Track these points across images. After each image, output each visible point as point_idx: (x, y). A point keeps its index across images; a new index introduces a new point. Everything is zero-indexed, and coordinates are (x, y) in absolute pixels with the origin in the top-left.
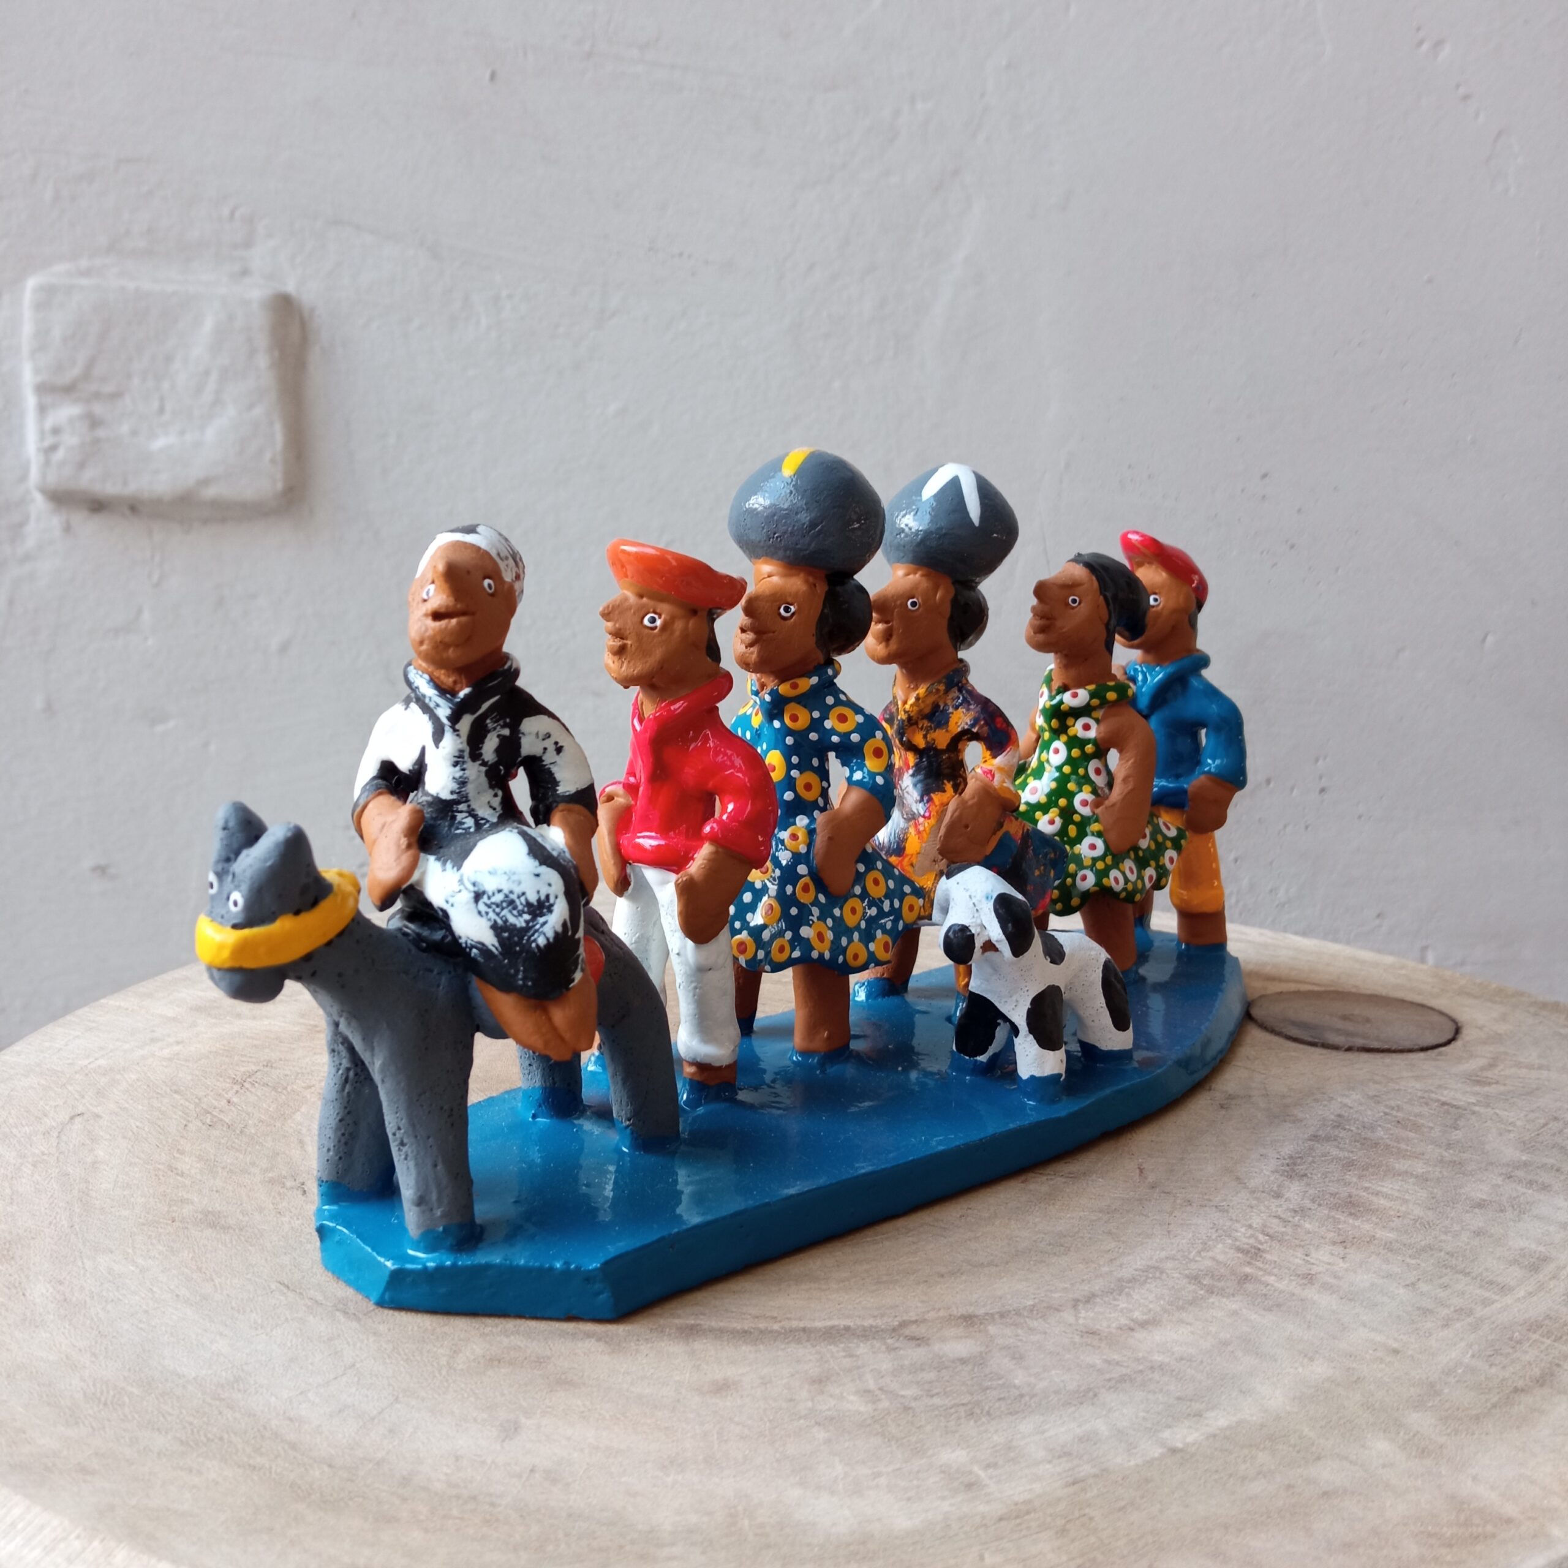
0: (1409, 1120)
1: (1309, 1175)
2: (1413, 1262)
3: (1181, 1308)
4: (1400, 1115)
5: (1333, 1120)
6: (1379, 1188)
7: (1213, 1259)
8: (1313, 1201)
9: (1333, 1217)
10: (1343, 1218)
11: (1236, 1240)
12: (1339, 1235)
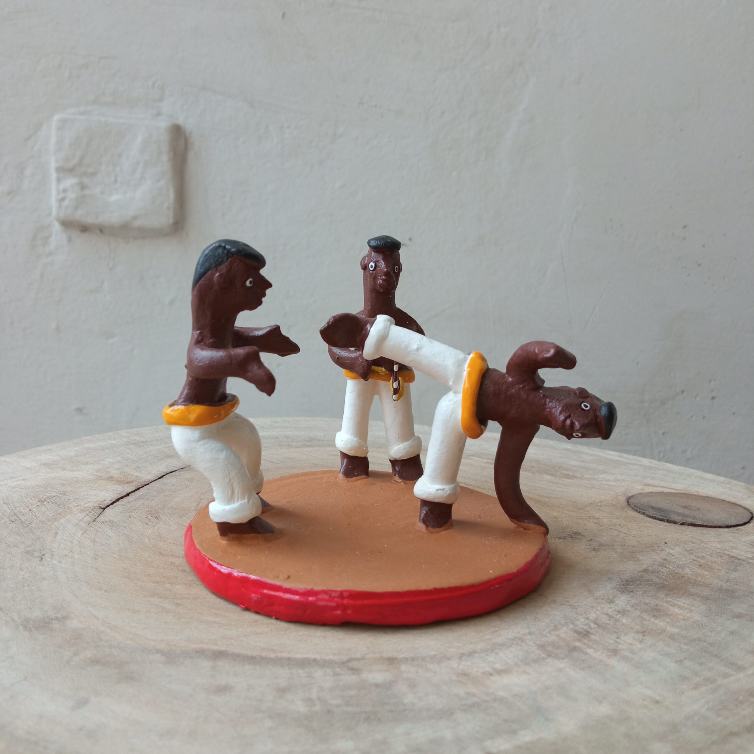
0: (707, 565)
1: (635, 592)
2: (685, 647)
3: (527, 664)
4: (702, 561)
5: (660, 562)
6: (676, 602)
7: (558, 636)
8: (633, 606)
9: (642, 617)
10: (648, 618)
11: (576, 625)
12: (642, 628)
